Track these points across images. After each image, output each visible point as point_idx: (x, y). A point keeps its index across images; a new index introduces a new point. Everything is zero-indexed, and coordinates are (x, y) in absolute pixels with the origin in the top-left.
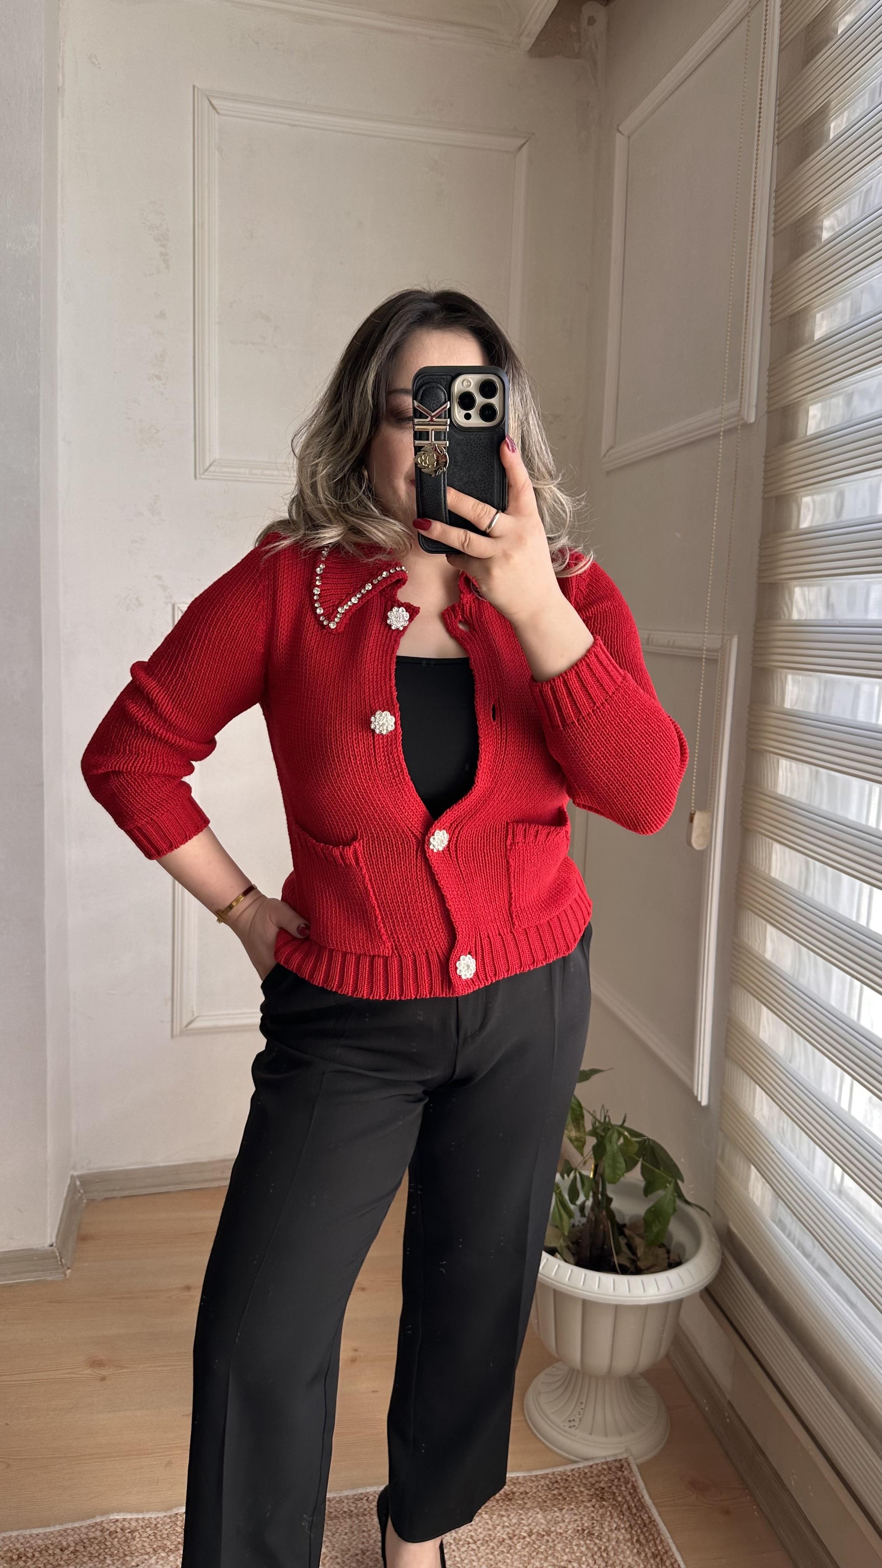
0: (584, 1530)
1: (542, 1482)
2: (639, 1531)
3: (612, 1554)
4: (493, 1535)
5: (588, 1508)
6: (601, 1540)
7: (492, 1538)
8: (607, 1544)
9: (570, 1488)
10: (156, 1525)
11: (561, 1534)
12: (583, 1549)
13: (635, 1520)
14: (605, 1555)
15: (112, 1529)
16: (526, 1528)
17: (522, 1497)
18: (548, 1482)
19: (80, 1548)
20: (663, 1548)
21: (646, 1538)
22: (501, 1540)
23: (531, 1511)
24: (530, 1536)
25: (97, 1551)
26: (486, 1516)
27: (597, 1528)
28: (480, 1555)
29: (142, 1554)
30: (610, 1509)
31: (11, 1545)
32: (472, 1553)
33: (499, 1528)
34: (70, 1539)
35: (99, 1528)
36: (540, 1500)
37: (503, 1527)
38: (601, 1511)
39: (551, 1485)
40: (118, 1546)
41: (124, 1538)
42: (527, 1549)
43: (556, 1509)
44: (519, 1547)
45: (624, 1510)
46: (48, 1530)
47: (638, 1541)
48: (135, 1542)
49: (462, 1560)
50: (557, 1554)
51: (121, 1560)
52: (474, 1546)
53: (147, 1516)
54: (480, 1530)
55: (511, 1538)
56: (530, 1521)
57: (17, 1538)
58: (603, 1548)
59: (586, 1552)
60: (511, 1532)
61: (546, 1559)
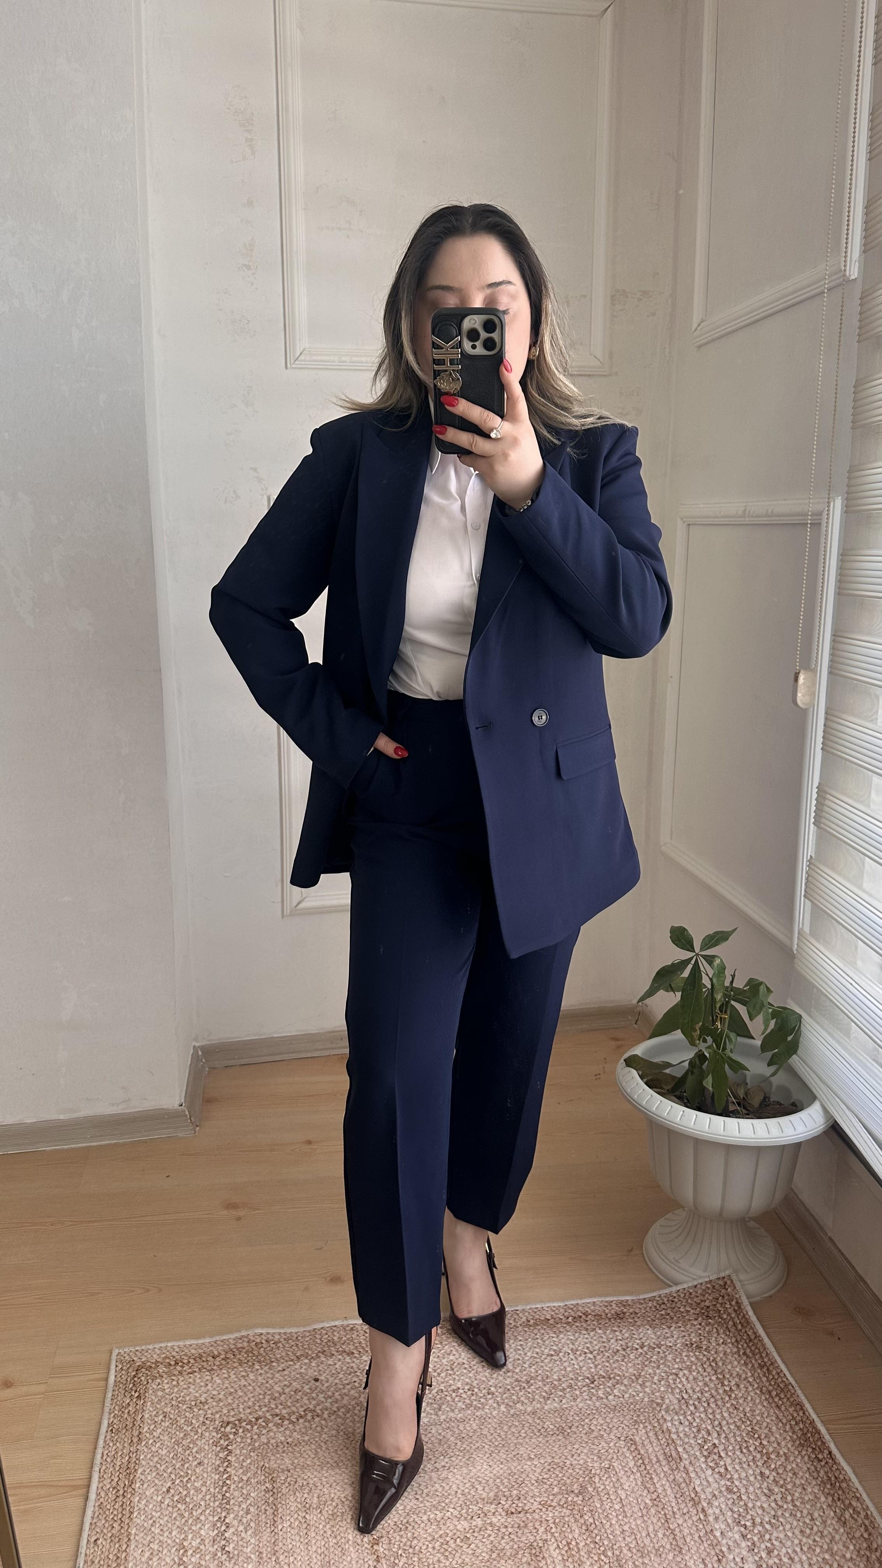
0: (692, 1344)
1: (650, 1305)
2: (745, 1345)
3: (720, 1364)
4: (608, 1346)
5: (695, 1326)
6: (709, 1352)
7: (607, 1349)
8: (715, 1356)
9: (676, 1308)
10: (297, 1338)
11: (671, 1347)
12: (693, 1359)
13: (740, 1335)
14: (713, 1364)
15: (258, 1341)
16: (638, 1341)
17: (632, 1316)
18: (655, 1304)
19: (230, 1355)
20: (769, 1360)
21: (751, 1350)
22: (615, 1350)
23: (642, 1328)
24: (642, 1348)
25: (246, 1358)
26: (600, 1331)
27: (705, 1343)
28: (597, 1363)
29: (287, 1361)
30: (716, 1326)
31: (168, 1353)
32: (590, 1361)
33: (612, 1341)
34: (220, 1348)
35: (246, 1340)
36: (649, 1319)
37: (617, 1340)
38: (707, 1329)
39: (658, 1307)
40: (264, 1354)
41: (269, 1348)
42: (640, 1359)
43: (664, 1327)
44: (632, 1356)
45: (729, 1326)
46: (200, 1341)
47: (744, 1354)
48: (280, 1352)
49: (581, 1368)
50: (668, 1364)
51: (269, 1366)
52: (591, 1356)
53: (288, 1331)
54: (595, 1342)
55: (624, 1350)
56: (641, 1336)
57: (172, 1347)
58: (711, 1358)
59: (696, 1361)
60: (624, 1344)
61: (658, 1367)
